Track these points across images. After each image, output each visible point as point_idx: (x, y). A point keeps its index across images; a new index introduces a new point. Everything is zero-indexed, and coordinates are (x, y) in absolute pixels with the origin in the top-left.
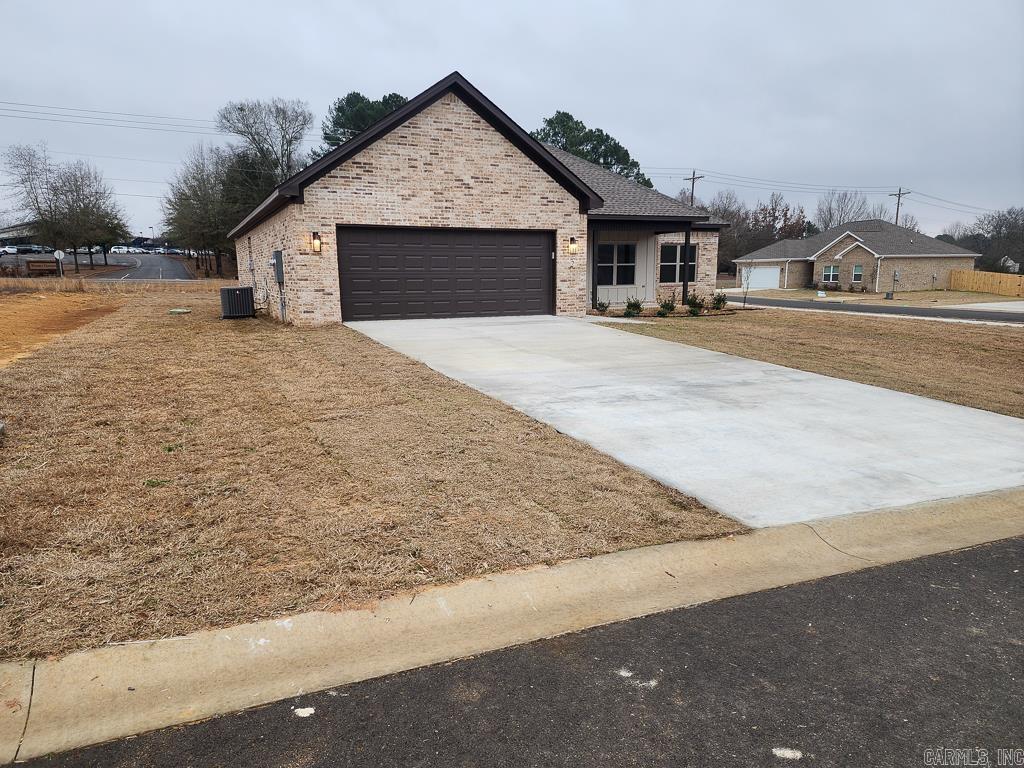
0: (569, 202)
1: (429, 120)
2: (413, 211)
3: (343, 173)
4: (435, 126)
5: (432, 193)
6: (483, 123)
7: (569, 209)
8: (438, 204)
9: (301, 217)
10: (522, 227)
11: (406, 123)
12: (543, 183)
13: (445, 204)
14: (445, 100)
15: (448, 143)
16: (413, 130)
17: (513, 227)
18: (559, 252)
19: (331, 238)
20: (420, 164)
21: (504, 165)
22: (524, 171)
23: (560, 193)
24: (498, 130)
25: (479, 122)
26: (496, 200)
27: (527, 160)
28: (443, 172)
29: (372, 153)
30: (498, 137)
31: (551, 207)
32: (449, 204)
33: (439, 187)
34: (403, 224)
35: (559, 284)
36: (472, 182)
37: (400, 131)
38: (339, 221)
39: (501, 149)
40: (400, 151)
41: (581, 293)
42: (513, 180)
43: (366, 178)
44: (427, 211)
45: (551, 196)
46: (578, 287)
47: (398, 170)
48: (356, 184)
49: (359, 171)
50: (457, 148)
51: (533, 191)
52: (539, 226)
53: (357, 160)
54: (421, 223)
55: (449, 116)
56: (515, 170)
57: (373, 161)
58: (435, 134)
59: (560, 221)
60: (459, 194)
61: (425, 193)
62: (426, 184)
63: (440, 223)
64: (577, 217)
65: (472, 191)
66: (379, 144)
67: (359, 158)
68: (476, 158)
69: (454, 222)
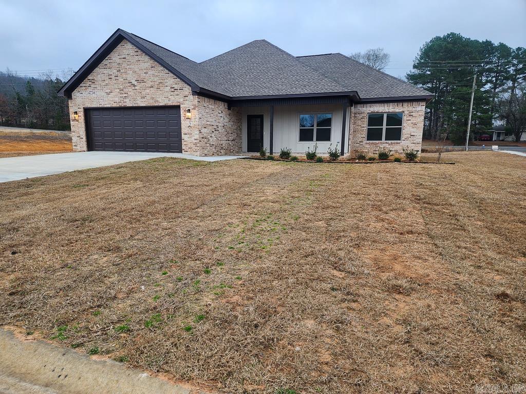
0: (186, 89)
1: (116, 55)
2: (111, 99)
3: (84, 85)
4: (119, 57)
5: (118, 90)
6: (140, 52)
7: (187, 93)
8: (121, 95)
9: (72, 105)
10: (161, 104)
11: (107, 58)
12: (171, 80)
13: (125, 95)
14: (122, 43)
15: (124, 65)
16: (109, 61)
17: (156, 104)
18: (182, 118)
19: (81, 114)
20: (113, 77)
21: (150, 72)
22: (161, 74)
23: (181, 84)
24: (147, 54)
25: (137, 52)
26: (148, 91)
27: (162, 68)
28: (122, 80)
29: (95, 74)
30: (147, 58)
31: (176, 92)
32: (126, 95)
33: (121, 87)
34: (107, 106)
35: (183, 136)
36: (135, 83)
37: (104, 62)
38: (84, 106)
39: (149, 64)
40: (105, 72)
41: (196, 141)
42: (155, 79)
43: (93, 86)
44: (117, 99)
45: (176, 87)
46: (194, 138)
47: (104, 81)
48: (90, 89)
49: (90, 83)
50: (128, 66)
51: (166, 84)
52: (170, 103)
53: (89, 78)
54: (115, 105)
55: (124, 51)
56: (156, 74)
57: (94, 78)
58: (118, 61)
59: (182, 100)
60: (130, 90)
61: (116, 90)
62: (116, 86)
63: (122, 105)
64: (191, 97)
65: (136, 88)
66: (97, 70)
67: (90, 77)
68: (137, 70)
69: (129, 104)
